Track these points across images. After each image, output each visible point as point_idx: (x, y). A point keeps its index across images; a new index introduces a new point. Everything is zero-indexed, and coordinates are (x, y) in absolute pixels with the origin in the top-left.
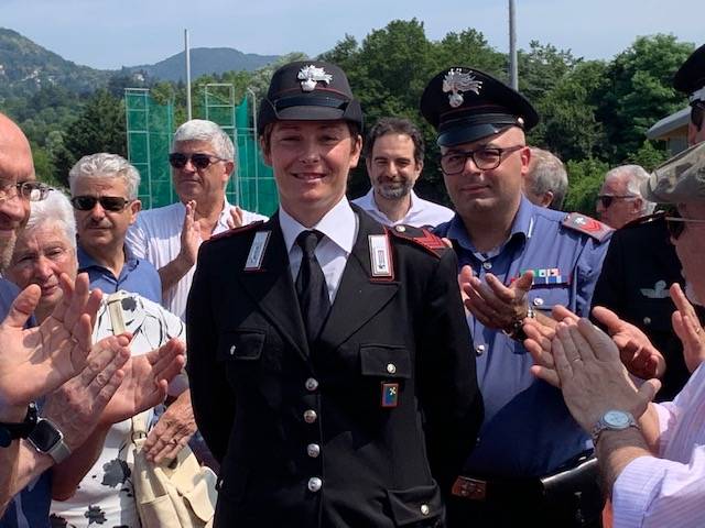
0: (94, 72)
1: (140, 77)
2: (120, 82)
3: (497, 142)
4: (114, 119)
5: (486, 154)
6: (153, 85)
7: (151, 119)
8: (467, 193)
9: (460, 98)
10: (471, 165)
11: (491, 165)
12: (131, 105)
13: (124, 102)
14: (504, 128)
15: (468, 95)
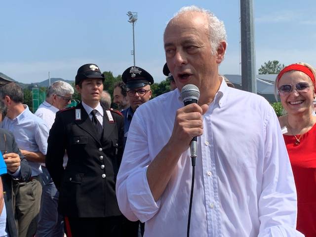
0: (24, 84)
1: (36, 86)
2: (31, 87)
3: (144, 88)
4: (29, 96)
5: (141, 91)
6: (40, 88)
7: (39, 96)
8: (136, 102)
9: (135, 75)
10: (137, 94)
11: (142, 95)
12: (34, 92)
13: (32, 92)
14: (146, 84)
15: (137, 75)
